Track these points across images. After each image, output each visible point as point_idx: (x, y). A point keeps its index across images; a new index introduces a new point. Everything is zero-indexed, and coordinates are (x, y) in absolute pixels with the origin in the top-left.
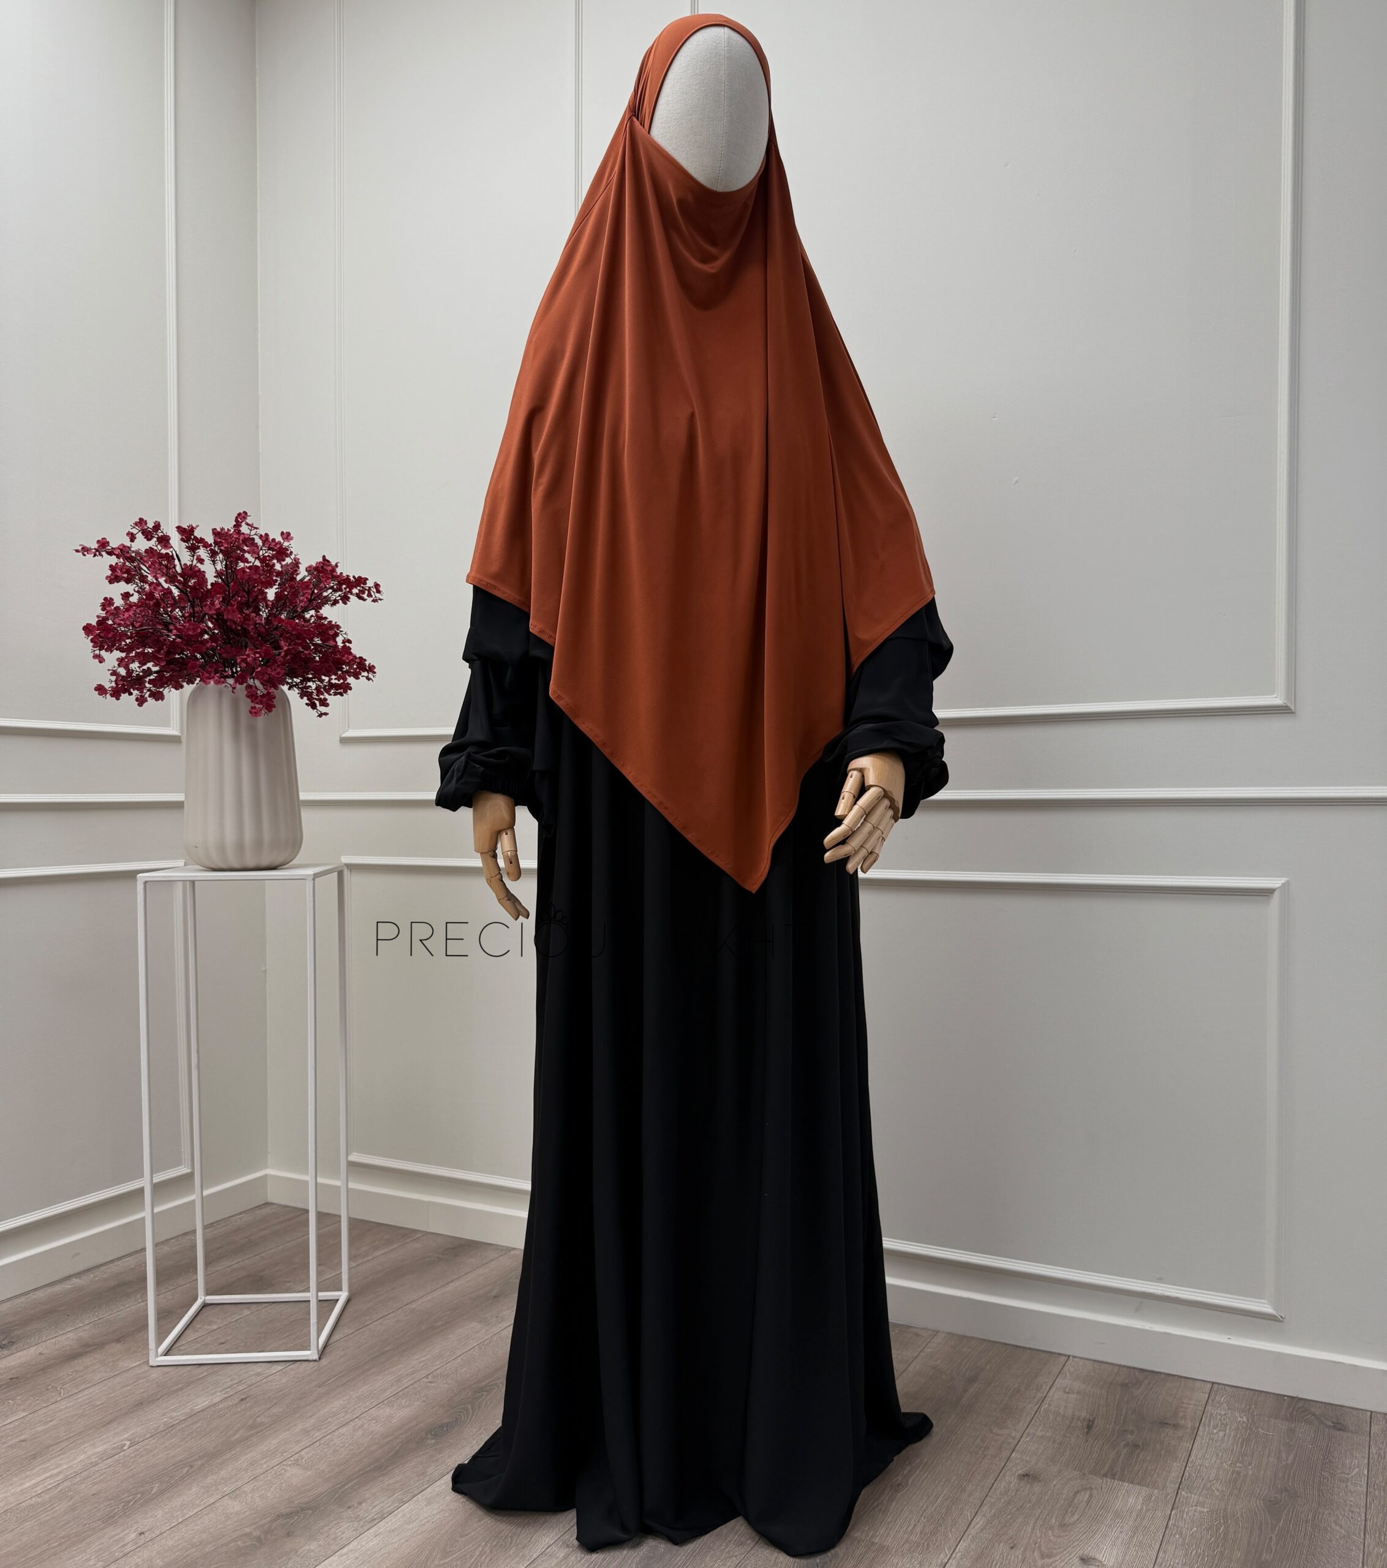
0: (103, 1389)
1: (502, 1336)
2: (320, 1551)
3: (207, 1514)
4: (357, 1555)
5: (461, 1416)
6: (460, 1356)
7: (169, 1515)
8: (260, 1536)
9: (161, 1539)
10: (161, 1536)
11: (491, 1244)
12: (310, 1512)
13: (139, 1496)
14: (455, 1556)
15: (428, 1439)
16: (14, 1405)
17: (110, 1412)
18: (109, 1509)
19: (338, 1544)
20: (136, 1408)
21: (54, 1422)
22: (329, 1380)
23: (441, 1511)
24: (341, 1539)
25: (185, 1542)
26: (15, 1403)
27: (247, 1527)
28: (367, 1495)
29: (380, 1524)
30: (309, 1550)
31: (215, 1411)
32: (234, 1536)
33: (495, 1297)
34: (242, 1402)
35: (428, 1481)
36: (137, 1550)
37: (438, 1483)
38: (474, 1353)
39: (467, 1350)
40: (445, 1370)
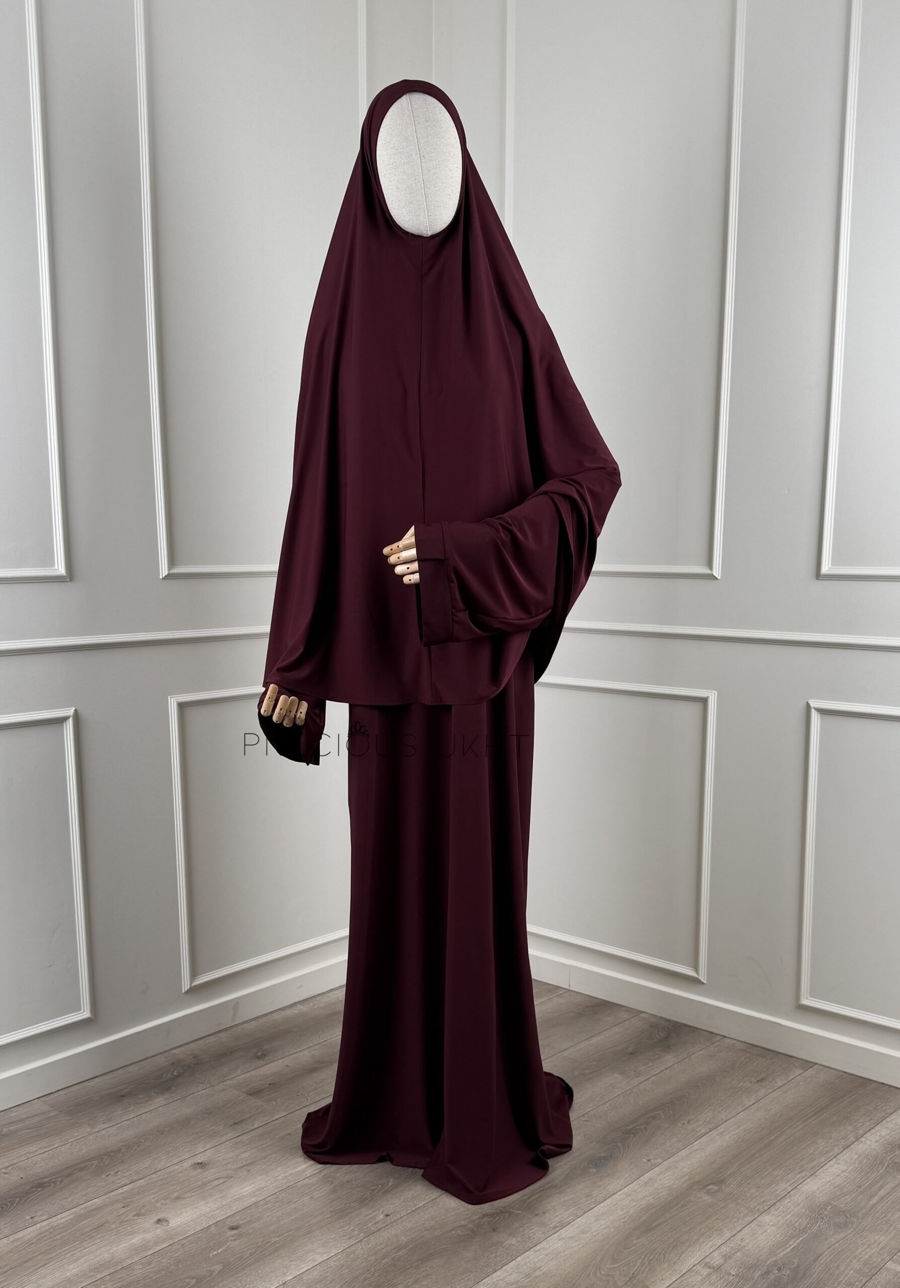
1: (641, 1089)
2: (519, 1245)
3: (432, 1207)
4: (546, 1252)
5: (614, 1152)
6: (607, 1102)
7: (404, 1204)
8: (473, 1228)
9: (402, 1222)
10: (401, 1220)
11: (623, 1006)
12: (508, 1214)
13: (380, 1187)
14: (622, 1263)
15: (590, 1168)
18: (360, 1194)
19: (533, 1242)
23: (607, 1227)
24: (533, 1239)
25: (419, 1226)
27: (462, 1220)
28: (549, 1207)
29: (561, 1231)
30: (511, 1244)
32: (455, 1226)
33: (631, 1053)
35: (595, 1202)
36: (386, 1227)
37: (602, 1205)
38: (619, 1100)
39: (613, 1097)
40: (597, 1111)
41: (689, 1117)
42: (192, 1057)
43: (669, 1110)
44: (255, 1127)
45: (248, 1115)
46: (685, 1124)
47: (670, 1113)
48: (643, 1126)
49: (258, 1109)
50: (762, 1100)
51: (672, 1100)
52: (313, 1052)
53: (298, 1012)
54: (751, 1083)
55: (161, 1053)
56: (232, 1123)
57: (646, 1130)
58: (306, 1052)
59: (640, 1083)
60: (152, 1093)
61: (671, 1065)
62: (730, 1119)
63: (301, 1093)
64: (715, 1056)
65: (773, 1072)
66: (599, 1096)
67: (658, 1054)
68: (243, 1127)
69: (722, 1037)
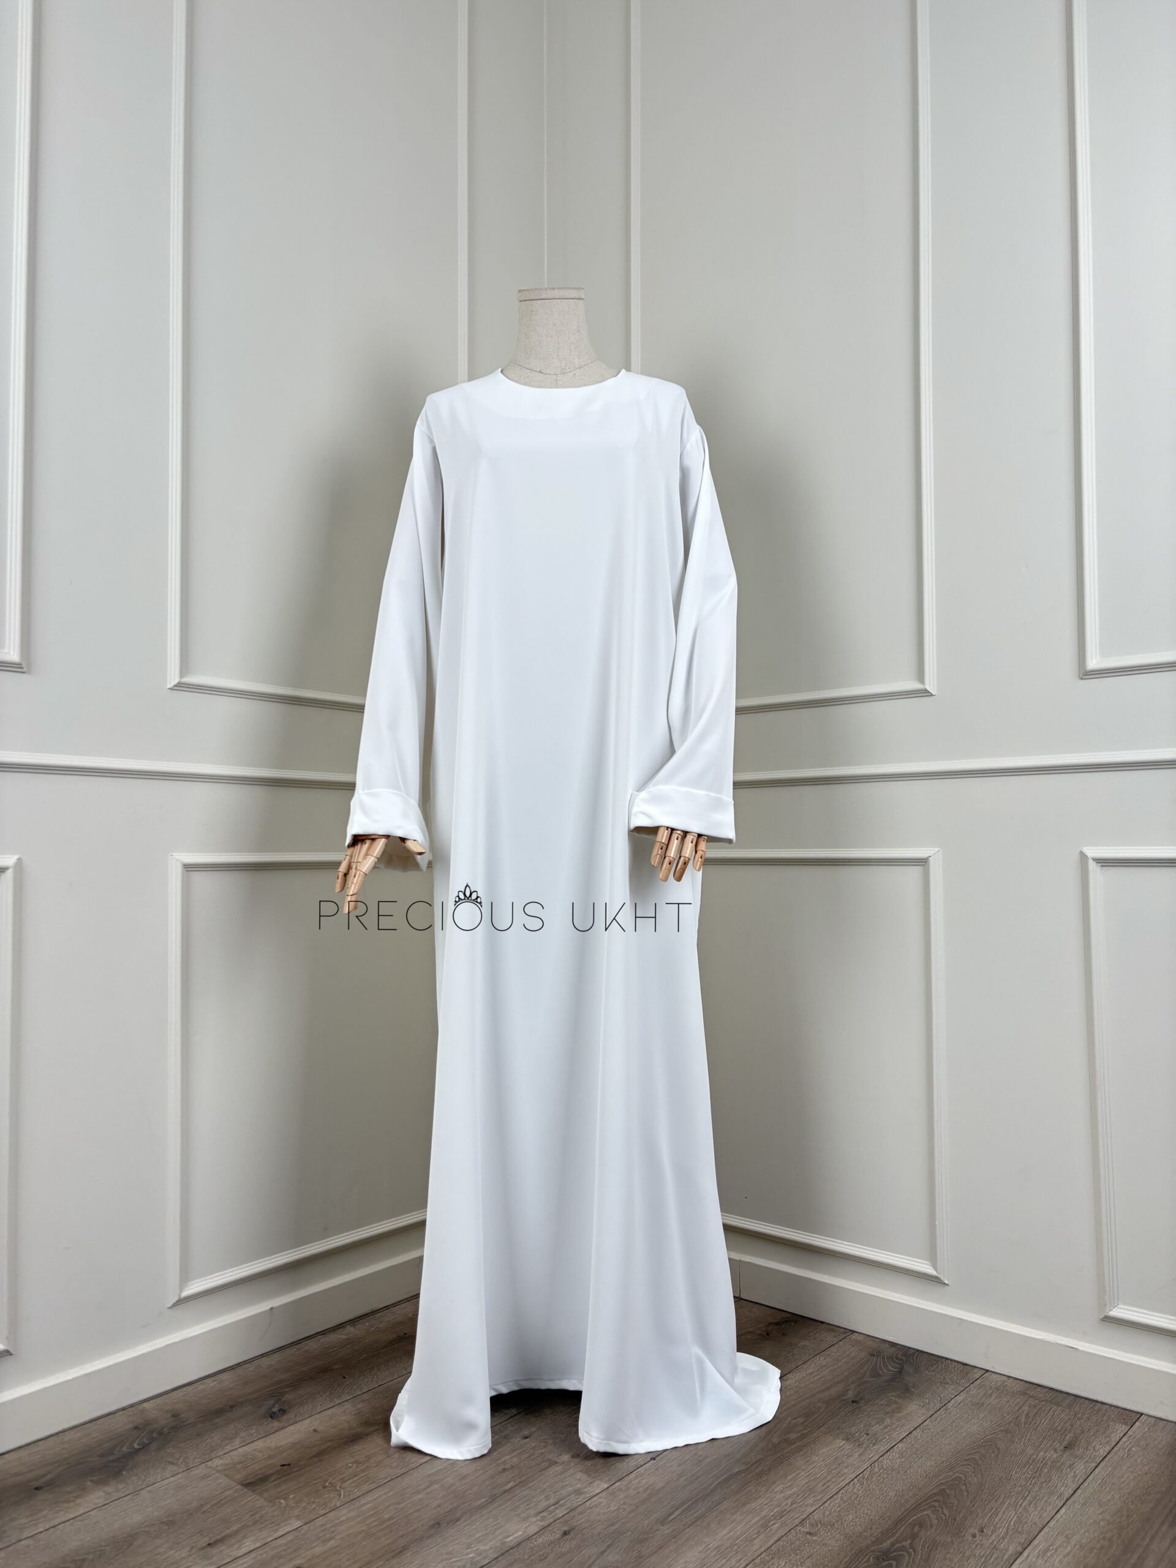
0: (389, 1494)
1: (885, 1467)
11: (822, 1322)
16: (285, 1507)
17: (401, 1533)
20: (433, 1531)
21: (332, 1543)
22: (671, 1514)
26: (287, 1505)
31: (532, 1548)
33: (853, 1402)
34: (567, 1537)
38: (855, 1490)
39: (843, 1484)
40: (824, 1515)
41: (981, 1521)
42: (169, 1416)
43: (942, 1508)
44: (244, 1550)
45: (235, 1528)
46: (978, 1537)
47: (946, 1516)
48: (909, 1542)
49: (253, 1515)
50: (1086, 1484)
51: (941, 1488)
52: (359, 1406)
53: (346, 1337)
54: (1055, 1450)
55: (124, 1409)
56: (207, 1543)
57: (914, 1551)
58: (348, 1406)
59: (881, 1456)
60: (89, 1483)
61: (920, 1421)
62: (1047, 1523)
63: (330, 1483)
64: (983, 1404)
65: (1083, 1432)
66: (821, 1484)
67: (895, 1402)
68: (222, 1550)
69: (984, 1372)
